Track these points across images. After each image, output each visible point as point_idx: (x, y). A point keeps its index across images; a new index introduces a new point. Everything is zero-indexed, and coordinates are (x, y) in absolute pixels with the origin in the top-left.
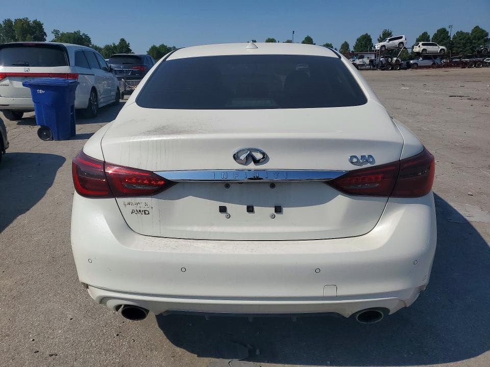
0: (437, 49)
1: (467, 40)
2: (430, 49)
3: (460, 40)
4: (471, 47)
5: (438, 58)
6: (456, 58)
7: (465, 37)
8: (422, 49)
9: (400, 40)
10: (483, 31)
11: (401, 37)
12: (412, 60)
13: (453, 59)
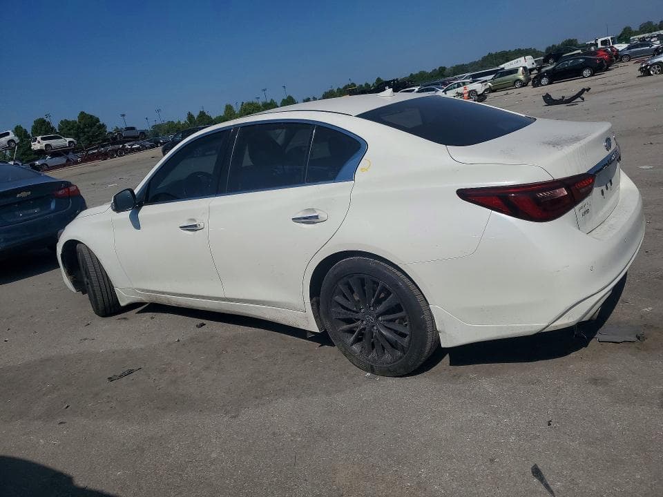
0: (65, 141)
1: (78, 129)
2: (54, 143)
3: (69, 130)
4: (86, 136)
5: (71, 153)
6: (92, 149)
7: (73, 127)
8: (44, 144)
9: (8, 138)
10: (91, 116)
11: (8, 134)
12: (37, 160)
13: (89, 150)
